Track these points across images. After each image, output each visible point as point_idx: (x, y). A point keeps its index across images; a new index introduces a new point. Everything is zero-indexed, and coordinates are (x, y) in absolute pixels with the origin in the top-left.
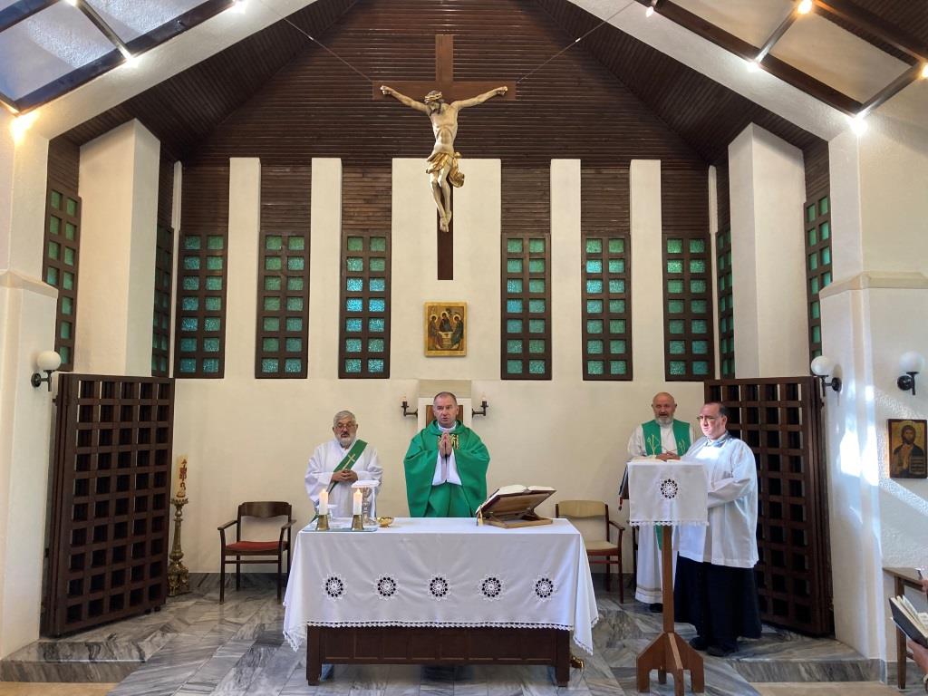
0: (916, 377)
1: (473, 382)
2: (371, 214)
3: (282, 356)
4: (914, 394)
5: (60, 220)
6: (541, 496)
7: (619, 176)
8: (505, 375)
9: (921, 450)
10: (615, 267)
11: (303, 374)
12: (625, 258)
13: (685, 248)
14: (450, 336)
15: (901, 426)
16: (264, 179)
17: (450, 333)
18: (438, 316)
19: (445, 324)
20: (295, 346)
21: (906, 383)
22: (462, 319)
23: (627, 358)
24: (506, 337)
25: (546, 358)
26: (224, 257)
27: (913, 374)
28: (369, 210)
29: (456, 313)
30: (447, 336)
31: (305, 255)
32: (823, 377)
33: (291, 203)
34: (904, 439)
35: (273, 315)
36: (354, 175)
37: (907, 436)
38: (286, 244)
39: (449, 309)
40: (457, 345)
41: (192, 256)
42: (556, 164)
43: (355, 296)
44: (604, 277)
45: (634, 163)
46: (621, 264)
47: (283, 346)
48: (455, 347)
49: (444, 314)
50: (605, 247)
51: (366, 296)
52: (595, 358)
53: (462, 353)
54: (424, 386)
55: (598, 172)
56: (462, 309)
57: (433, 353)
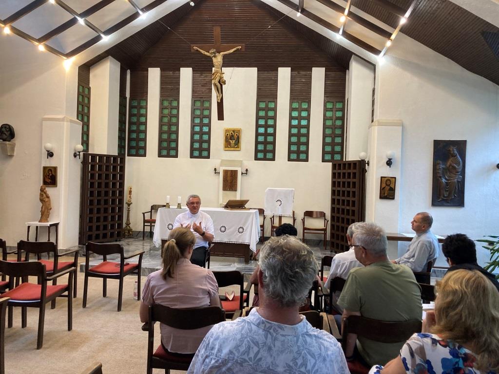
0: (392, 160)
1: (243, 161)
2: (204, 91)
3: (169, 149)
4: (390, 167)
5: (83, 96)
7: (307, 75)
8: (256, 159)
9: (392, 188)
10: (304, 114)
11: (176, 156)
12: (308, 110)
13: (334, 106)
14: (234, 142)
16: (162, 76)
17: (234, 141)
18: (229, 133)
19: (232, 137)
20: (173, 145)
21: (389, 163)
22: (239, 135)
23: (307, 152)
24: (257, 143)
25: (273, 151)
26: (146, 109)
27: (390, 160)
28: (203, 89)
29: (237, 132)
30: (232, 142)
31: (177, 108)
32: (364, 160)
33: (172, 87)
34: (386, 184)
35: (165, 132)
36: (197, 75)
38: (170, 103)
39: (234, 131)
41: (135, 108)
42: (280, 69)
43: (197, 125)
44: (300, 118)
45: (313, 68)
46: (307, 112)
47: (169, 145)
48: (236, 147)
49: (232, 133)
50: (300, 105)
51: (202, 125)
52: (294, 152)
53: (239, 149)
54: (223, 162)
55: (298, 73)
56: (239, 131)
57: (227, 149)
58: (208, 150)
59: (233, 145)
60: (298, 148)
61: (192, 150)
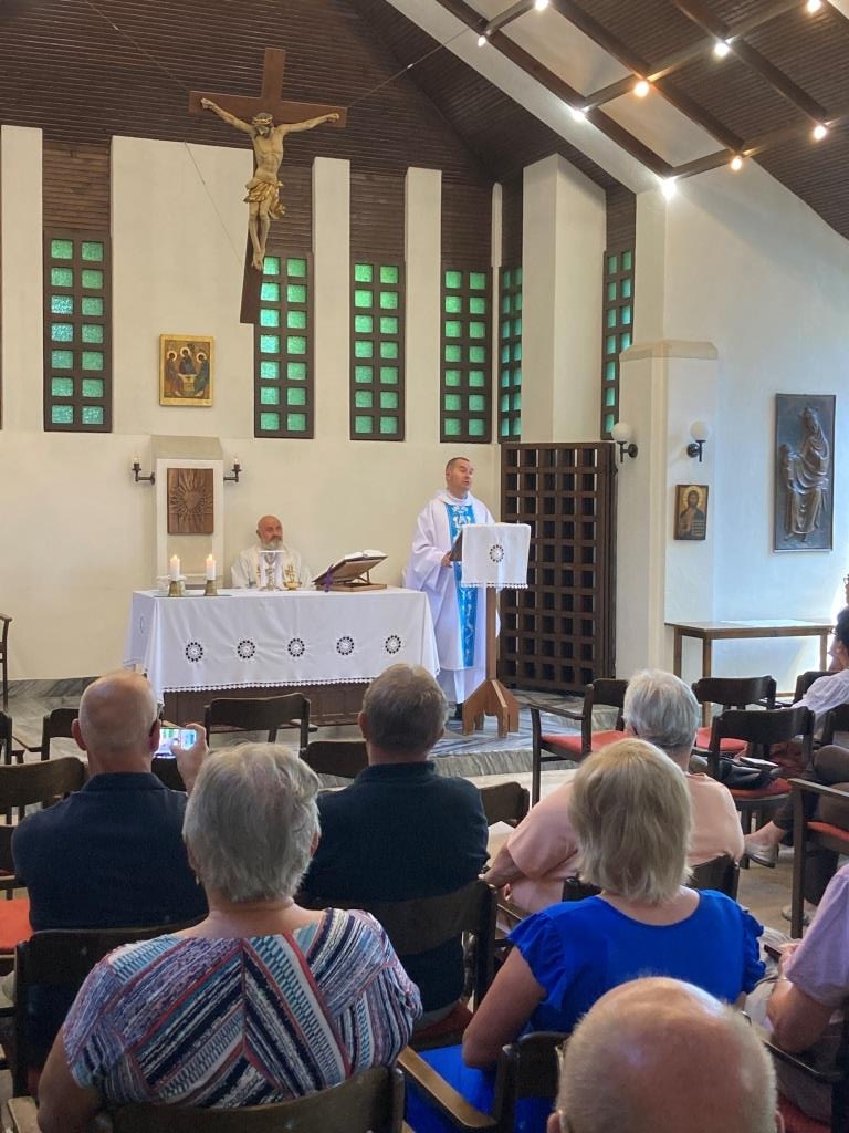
0: (703, 445)
1: (221, 440)
2: (82, 209)
4: (700, 460)
6: (368, 563)
7: (393, 186)
8: (259, 432)
9: (700, 512)
10: (387, 301)
12: (399, 289)
13: (465, 281)
14: (192, 381)
15: (688, 491)
17: (193, 376)
18: (178, 353)
19: (186, 365)
21: (693, 451)
22: (208, 357)
23: (399, 414)
24: (259, 383)
25: (308, 411)
27: (700, 442)
28: (80, 203)
29: (201, 350)
30: (188, 380)
32: (622, 444)
34: (689, 503)
36: (58, 153)
37: (691, 500)
39: (191, 345)
40: (202, 392)
42: (318, 160)
43: (62, 319)
44: (375, 312)
45: (411, 170)
46: (395, 297)
48: (198, 395)
49: (185, 352)
50: (376, 275)
51: (76, 320)
52: (363, 412)
53: (209, 402)
54: (160, 444)
55: (370, 180)
56: (206, 346)
57: (173, 401)
58: (105, 403)
59: (188, 389)
60: (376, 401)
61: (50, 401)
